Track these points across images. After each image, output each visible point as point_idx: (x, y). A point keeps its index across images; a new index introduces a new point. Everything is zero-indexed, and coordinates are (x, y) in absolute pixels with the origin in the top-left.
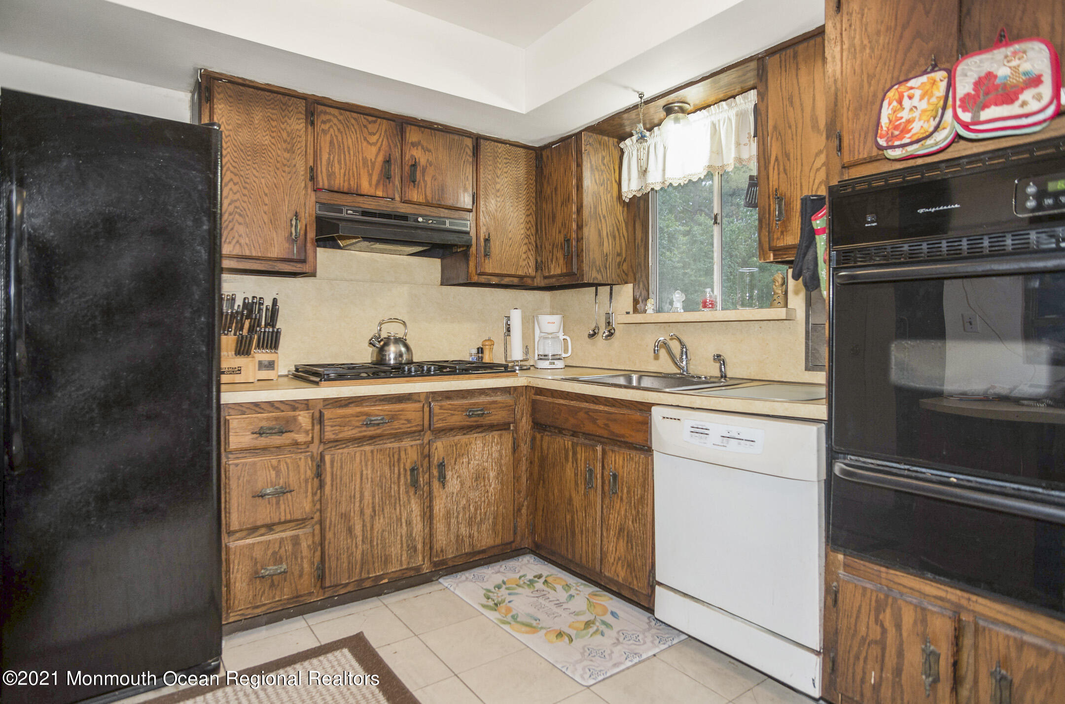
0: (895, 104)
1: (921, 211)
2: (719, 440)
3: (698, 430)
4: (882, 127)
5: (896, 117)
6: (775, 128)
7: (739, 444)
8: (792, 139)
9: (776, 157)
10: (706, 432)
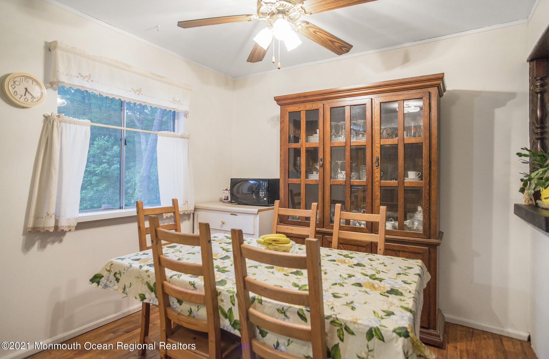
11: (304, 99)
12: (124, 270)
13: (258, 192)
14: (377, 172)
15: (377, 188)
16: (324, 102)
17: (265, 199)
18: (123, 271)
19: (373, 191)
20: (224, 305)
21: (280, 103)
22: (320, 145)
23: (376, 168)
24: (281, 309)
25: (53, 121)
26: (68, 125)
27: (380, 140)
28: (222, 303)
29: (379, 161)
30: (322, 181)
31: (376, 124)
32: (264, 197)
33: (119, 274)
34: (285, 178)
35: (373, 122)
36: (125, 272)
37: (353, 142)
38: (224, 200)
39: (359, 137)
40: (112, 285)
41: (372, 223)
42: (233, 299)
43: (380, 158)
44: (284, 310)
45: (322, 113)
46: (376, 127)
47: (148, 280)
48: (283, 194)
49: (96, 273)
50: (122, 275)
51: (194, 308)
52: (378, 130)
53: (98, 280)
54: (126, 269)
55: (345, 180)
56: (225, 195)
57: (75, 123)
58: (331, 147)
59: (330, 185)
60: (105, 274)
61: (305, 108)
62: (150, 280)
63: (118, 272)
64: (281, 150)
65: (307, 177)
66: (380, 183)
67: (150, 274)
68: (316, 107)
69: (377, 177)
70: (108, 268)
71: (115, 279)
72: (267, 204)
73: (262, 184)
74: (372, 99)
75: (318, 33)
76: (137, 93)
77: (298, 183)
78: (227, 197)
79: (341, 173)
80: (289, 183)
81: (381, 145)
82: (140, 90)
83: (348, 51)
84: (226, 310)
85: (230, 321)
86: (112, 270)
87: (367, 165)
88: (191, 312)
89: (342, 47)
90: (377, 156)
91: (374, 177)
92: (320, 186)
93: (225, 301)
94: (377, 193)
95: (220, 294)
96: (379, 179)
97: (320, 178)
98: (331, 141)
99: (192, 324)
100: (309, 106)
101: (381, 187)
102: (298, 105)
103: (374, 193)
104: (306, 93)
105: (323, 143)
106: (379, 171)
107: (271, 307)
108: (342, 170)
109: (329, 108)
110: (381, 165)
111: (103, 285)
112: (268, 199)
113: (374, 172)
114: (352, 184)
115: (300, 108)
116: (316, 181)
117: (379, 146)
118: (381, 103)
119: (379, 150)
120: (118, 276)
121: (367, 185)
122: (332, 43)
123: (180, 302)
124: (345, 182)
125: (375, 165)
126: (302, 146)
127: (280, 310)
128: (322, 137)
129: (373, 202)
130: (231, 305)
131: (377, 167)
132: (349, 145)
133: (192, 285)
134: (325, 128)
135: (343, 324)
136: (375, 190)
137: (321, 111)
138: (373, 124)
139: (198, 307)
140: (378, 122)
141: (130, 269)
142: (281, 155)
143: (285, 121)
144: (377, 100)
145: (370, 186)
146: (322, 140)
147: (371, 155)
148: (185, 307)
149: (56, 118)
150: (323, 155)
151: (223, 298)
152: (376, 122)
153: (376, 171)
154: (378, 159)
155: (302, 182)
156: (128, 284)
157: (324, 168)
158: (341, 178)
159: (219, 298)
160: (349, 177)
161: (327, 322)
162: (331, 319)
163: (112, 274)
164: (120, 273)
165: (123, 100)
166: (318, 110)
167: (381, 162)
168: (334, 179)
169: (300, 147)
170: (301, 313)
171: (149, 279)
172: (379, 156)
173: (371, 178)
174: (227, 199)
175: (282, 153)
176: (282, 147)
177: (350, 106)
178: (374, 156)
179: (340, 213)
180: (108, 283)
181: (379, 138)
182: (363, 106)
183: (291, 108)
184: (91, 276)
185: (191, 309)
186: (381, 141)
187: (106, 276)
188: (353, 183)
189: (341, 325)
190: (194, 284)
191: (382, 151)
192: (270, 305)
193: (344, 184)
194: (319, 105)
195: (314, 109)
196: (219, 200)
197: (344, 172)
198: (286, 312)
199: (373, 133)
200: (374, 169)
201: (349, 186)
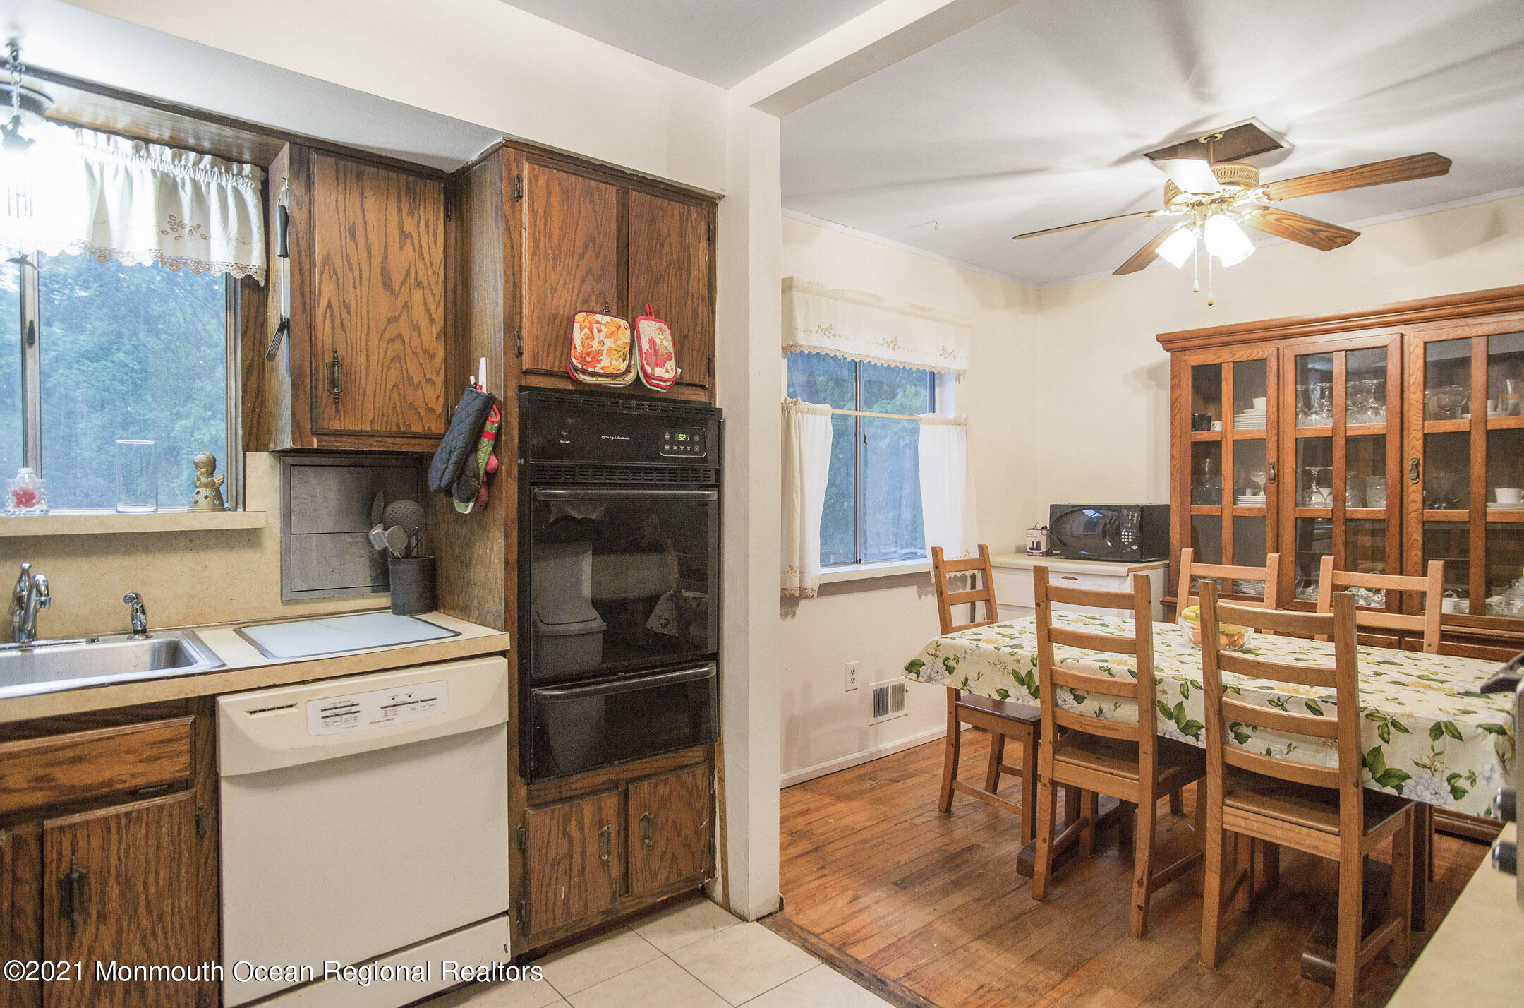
0: (586, 330)
1: (604, 437)
2: (380, 714)
3: (336, 711)
4: (575, 348)
5: (588, 344)
6: (327, 260)
7: (414, 709)
8: (355, 287)
9: (329, 303)
10: (354, 709)
11: (1230, 339)
12: (966, 653)
13: (1118, 534)
14: (1414, 491)
15: (1413, 524)
16: (1281, 343)
17: (1134, 547)
18: (963, 656)
19: (1405, 532)
20: (1167, 699)
21: (1170, 346)
22: (1270, 435)
23: (1411, 482)
24: (1276, 700)
25: (789, 412)
26: (805, 415)
27: (1423, 424)
28: (1165, 696)
29: (1421, 468)
30: (1275, 511)
31: (1412, 389)
32: (1131, 544)
33: (954, 659)
34: (1182, 504)
35: (1406, 383)
36: (968, 656)
37: (1352, 428)
38: (1030, 549)
39: (1365, 416)
40: (940, 677)
41: (1401, 593)
42: (1186, 688)
43: (1421, 462)
44: (1282, 701)
45: (1275, 368)
46: (1412, 396)
47: (1016, 667)
48: (1178, 536)
49: (913, 659)
50: (961, 661)
51: (1107, 707)
52: (1417, 401)
53: (916, 669)
54: (970, 652)
55: (1330, 507)
56: (1033, 539)
57: (814, 412)
58: (1296, 439)
59: (1294, 519)
60: (927, 660)
61: (1233, 356)
62: (1019, 668)
63: (952, 657)
64: (1171, 446)
65: (1235, 502)
66: (1422, 514)
67: (1019, 658)
68: (1261, 354)
69: (1413, 501)
70: (933, 652)
71: (945, 667)
72: (1138, 557)
73: (1128, 515)
74: (1402, 335)
75: (1283, 221)
76: (892, 346)
77: (1214, 514)
78: (1038, 543)
79: (1320, 493)
80: (1192, 513)
81: (1425, 435)
82: (894, 341)
83: (1346, 243)
84: (1171, 705)
85: (1178, 722)
86: (940, 654)
87: (1388, 477)
88: (1100, 713)
89: (1336, 237)
90: (1414, 456)
91: (1405, 501)
92: (1270, 522)
93: (1169, 692)
94: (1415, 535)
95: (1160, 683)
96: (1419, 505)
97: (1268, 503)
98: (1296, 426)
99: (1109, 729)
100: (1244, 353)
101: (1424, 523)
102: (1213, 350)
103: (1405, 535)
104: (1237, 325)
105: (1276, 431)
106: (1420, 489)
107: (1256, 697)
108: (1319, 484)
109: (1293, 357)
110: (1424, 476)
111: (925, 677)
112: (1140, 548)
113: (1405, 490)
114: (1348, 515)
115: (1219, 357)
116: (1259, 509)
117: (1420, 435)
118: (1425, 343)
119: (1419, 444)
120: (951, 663)
121: (1389, 520)
122: (1314, 234)
123: (1079, 699)
124: (1330, 513)
125: (1409, 477)
126: (1226, 437)
127: (1274, 702)
128: (1274, 418)
129: (1404, 554)
130: (1181, 698)
131: (1415, 479)
132: (1342, 435)
133: (1105, 670)
134: (1281, 398)
135: (1388, 717)
136: (1409, 529)
137: (1273, 364)
138: (1405, 388)
139: (1116, 704)
140: (1419, 385)
141: (977, 652)
142: (1172, 457)
143: (1184, 386)
144: (1415, 337)
145: (1395, 521)
146: (1275, 425)
147: (1398, 455)
148: (1089, 706)
149: (792, 405)
150: (1276, 456)
151: (1166, 688)
152: (1414, 384)
153: (1411, 489)
154: (1418, 463)
155: (1225, 512)
156: (972, 675)
157: (1278, 481)
158: (1318, 504)
159: (1158, 688)
160: (1339, 500)
161: (1362, 715)
162: (1366, 712)
163: (940, 660)
164: (956, 659)
165: (857, 361)
166: (1263, 361)
167: (1424, 470)
168: (1304, 504)
169: (1219, 439)
170: (1311, 704)
171: (1017, 665)
172: (1421, 457)
173: (1398, 505)
174: (1039, 547)
175: (1175, 452)
176: (1177, 440)
177: (1347, 351)
178: (1405, 456)
179: (1333, 573)
180: (933, 675)
181: (1421, 419)
182: (1379, 351)
183: (1197, 357)
184: (906, 663)
185: (1101, 709)
186: (1426, 425)
187: (929, 663)
188: (1352, 514)
189: (1385, 719)
190: (1109, 670)
191: (1429, 444)
192: (1256, 695)
193: (1330, 516)
194: (1267, 351)
195: (1256, 358)
196: (1013, 549)
197: (1325, 491)
198: (1285, 704)
199: (1405, 409)
200: (1405, 484)
201: (1342, 520)
